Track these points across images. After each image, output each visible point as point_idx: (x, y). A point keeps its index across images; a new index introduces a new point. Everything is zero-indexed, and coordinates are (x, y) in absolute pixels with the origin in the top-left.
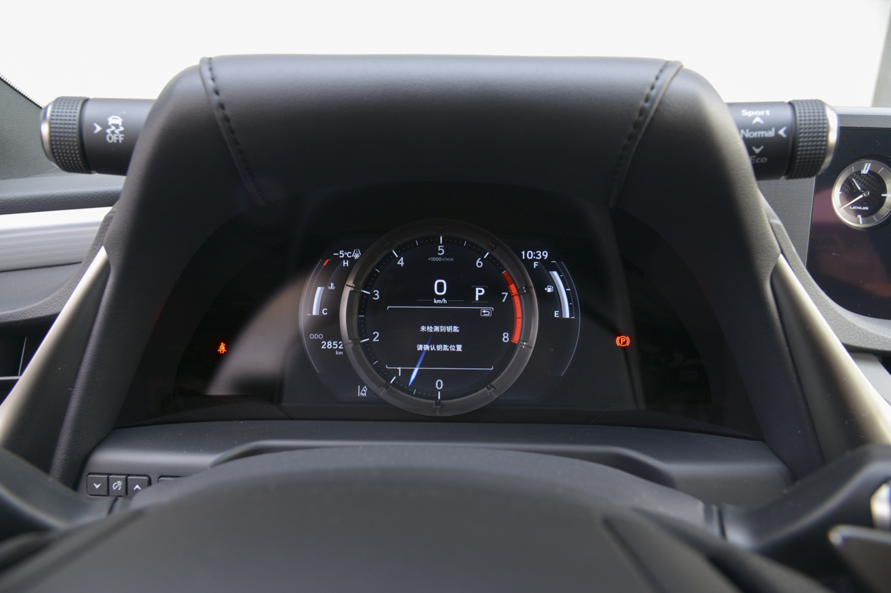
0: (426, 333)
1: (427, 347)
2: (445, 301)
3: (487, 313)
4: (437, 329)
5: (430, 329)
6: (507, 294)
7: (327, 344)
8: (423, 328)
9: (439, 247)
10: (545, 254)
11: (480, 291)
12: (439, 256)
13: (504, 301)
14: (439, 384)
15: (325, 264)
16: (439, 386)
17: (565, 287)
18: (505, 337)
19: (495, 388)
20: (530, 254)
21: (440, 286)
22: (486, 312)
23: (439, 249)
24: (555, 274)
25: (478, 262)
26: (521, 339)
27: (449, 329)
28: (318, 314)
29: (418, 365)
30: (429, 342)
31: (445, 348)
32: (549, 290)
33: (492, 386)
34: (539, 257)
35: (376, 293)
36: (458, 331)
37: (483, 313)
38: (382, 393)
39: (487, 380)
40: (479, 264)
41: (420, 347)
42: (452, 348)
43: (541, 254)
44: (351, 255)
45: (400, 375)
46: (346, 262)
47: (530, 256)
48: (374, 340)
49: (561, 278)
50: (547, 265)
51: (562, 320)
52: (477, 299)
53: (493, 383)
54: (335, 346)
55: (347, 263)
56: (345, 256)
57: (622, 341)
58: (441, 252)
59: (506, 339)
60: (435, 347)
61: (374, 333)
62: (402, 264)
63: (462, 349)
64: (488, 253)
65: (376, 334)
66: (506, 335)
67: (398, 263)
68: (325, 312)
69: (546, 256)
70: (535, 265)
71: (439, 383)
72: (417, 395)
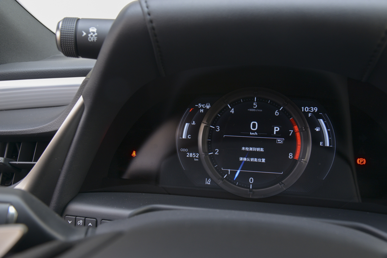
0: (245, 151)
1: (245, 159)
2: (256, 134)
3: (281, 142)
4: (251, 149)
5: (247, 149)
6: (292, 131)
7: (190, 155)
8: (243, 148)
9: (254, 103)
10: (316, 109)
11: (277, 129)
12: (254, 108)
13: (290, 135)
14: (251, 180)
15: (190, 111)
16: (251, 181)
17: (327, 129)
18: (291, 156)
19: (284, 184)
20: (307, 109)
21: (254, 125)
22: (280, 141)
23: (254, 105)
25: (276, 112)
26: (301, 157)
27: (258, 149)
28: (186, 138)
29: (240, 169)
30: (246, 156)
31: (256, 160)
32: (317, 130)
33: (282, 183)
34: (312, 110)
35: (218, 127)
36: (263, 151)
37: (278, 142)
38: (220, 183)
39: (279, 179)
40: (277, 114)
41: (241, 159)
42: (260, 160)
43: (313, 109)
44: (205, 106)
45: (229, 174)
46: (202, 110)
47: (307, 110)
48: (216, 154)
49: (325, 123)
50: (317, 115)
51: (324, 147)
52: (275, 133)
53: (283, 181)
54: (194, 156)
55: (203, 111)
56: (202, 106)
57: (361, 161)
58: (255, 106)
59: (291, 157)
60: (250, 159)
61: (216, 150)
62: (233, 112)
63: (265, 161)
64: (282, 108)
65: (217, 151)
66: (291, 154)
67: (231, 112)
68: (189, 137)
69: (316, 110)
70: (309, 115)
71: (251, 179)
72: (238, 185)
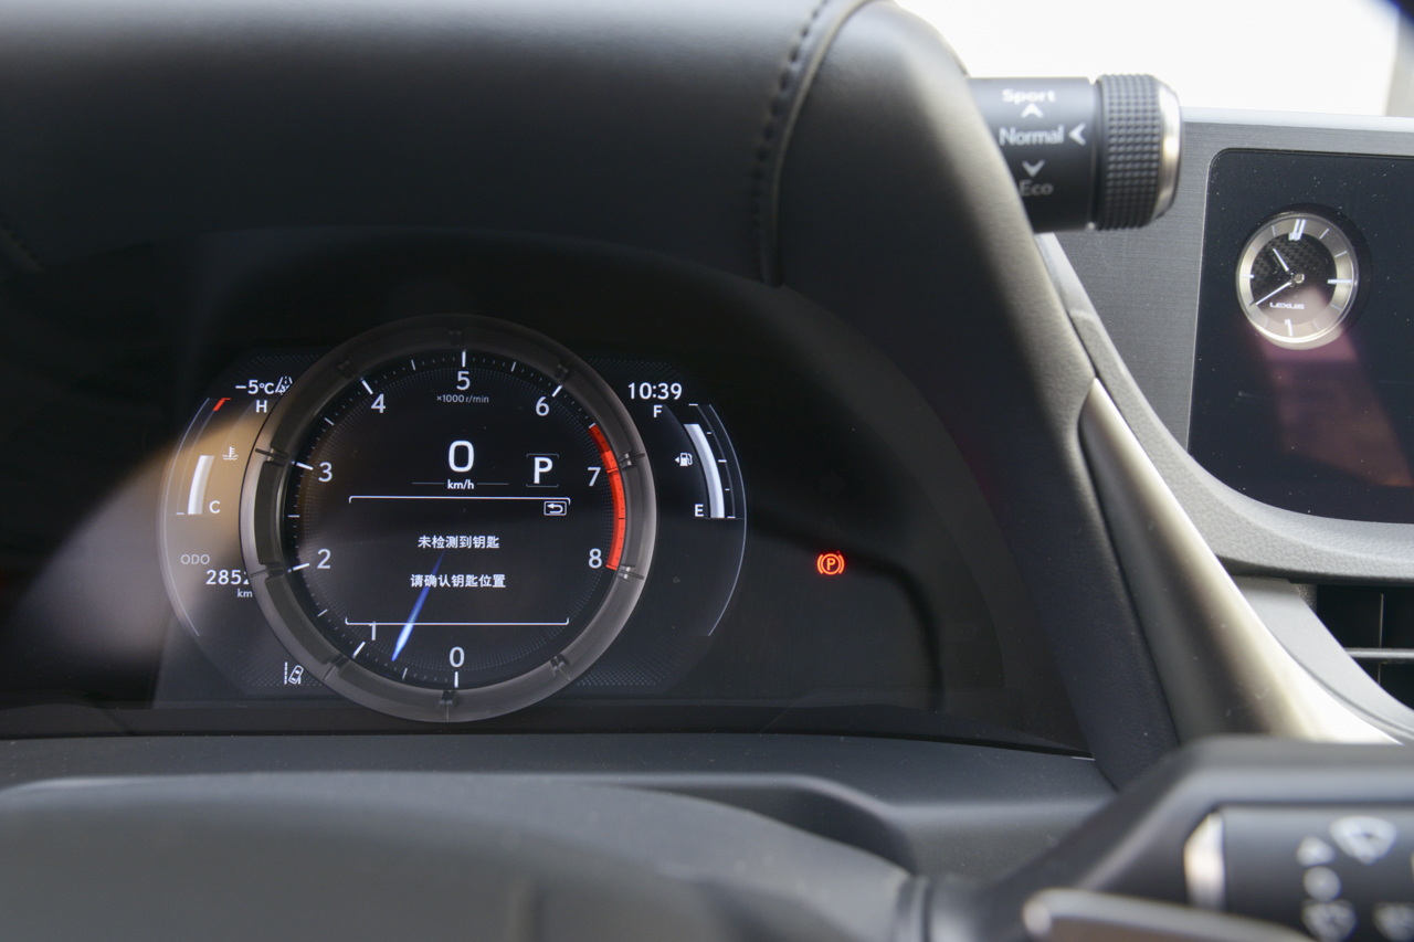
0: (431, 550)
1: (431, 580)
2: (470, 484)
3: (559, 509)
4: (453, 542)
5: (438, 542)
6: (598, 469)
7: (218, 576)
8: (424, 541)
9: (460, 373)
10: (676, 389)
11: (543, 465)
12: (460, 392)
13: (592, 484)
14: (457, 657)
15: (216, 408)
16: (457, 661)
17: (717, 456)
18: (595, 557)
19: (567, 662)
20: (646, 389)
21: (462, 455)
22: (556, 507)
23: (460, 379)
24: (696, 430)
25: (539, 405)
26: (623, 562)
27: (479, 542)
28: (200, 513)
29: (414, 616)
30: (436, 569)
31: (470, 581)
32: (684, 461)
33: (562, 658)
34: (663, 394)
35: (326, 467)
36: (497, 546)
37: (549, 510)
38: (331, 676)
39: (553, 645)
40: (543, 409)
41: (417, 581)
42: (485, 581)
43: (669, 390)
44: (274, 388)
45: (374, 638)
46: (262, 403)
47: (646, 393)
48: (320, 566)
49: (708, 437)
50: (681, 412)
51: (709, 522)
52: (537, 480)
53: (564, 652)
54: (236, 579)
55: (265, 406)
56: (261, 390)
57: (829, 564)
58: (463, 383)
59: (595, 562)
60: (450, 581)
61: (320, 552)
62: (382, 408)
63: (505, 582)
64: (559, 388)
65: (324, 555)
66: (595, 554)
67: (374, 407)
68: (215, 507)
69: (679, 393)
70: (656, 412)
71: (457, 653)
72: (409, 681)
